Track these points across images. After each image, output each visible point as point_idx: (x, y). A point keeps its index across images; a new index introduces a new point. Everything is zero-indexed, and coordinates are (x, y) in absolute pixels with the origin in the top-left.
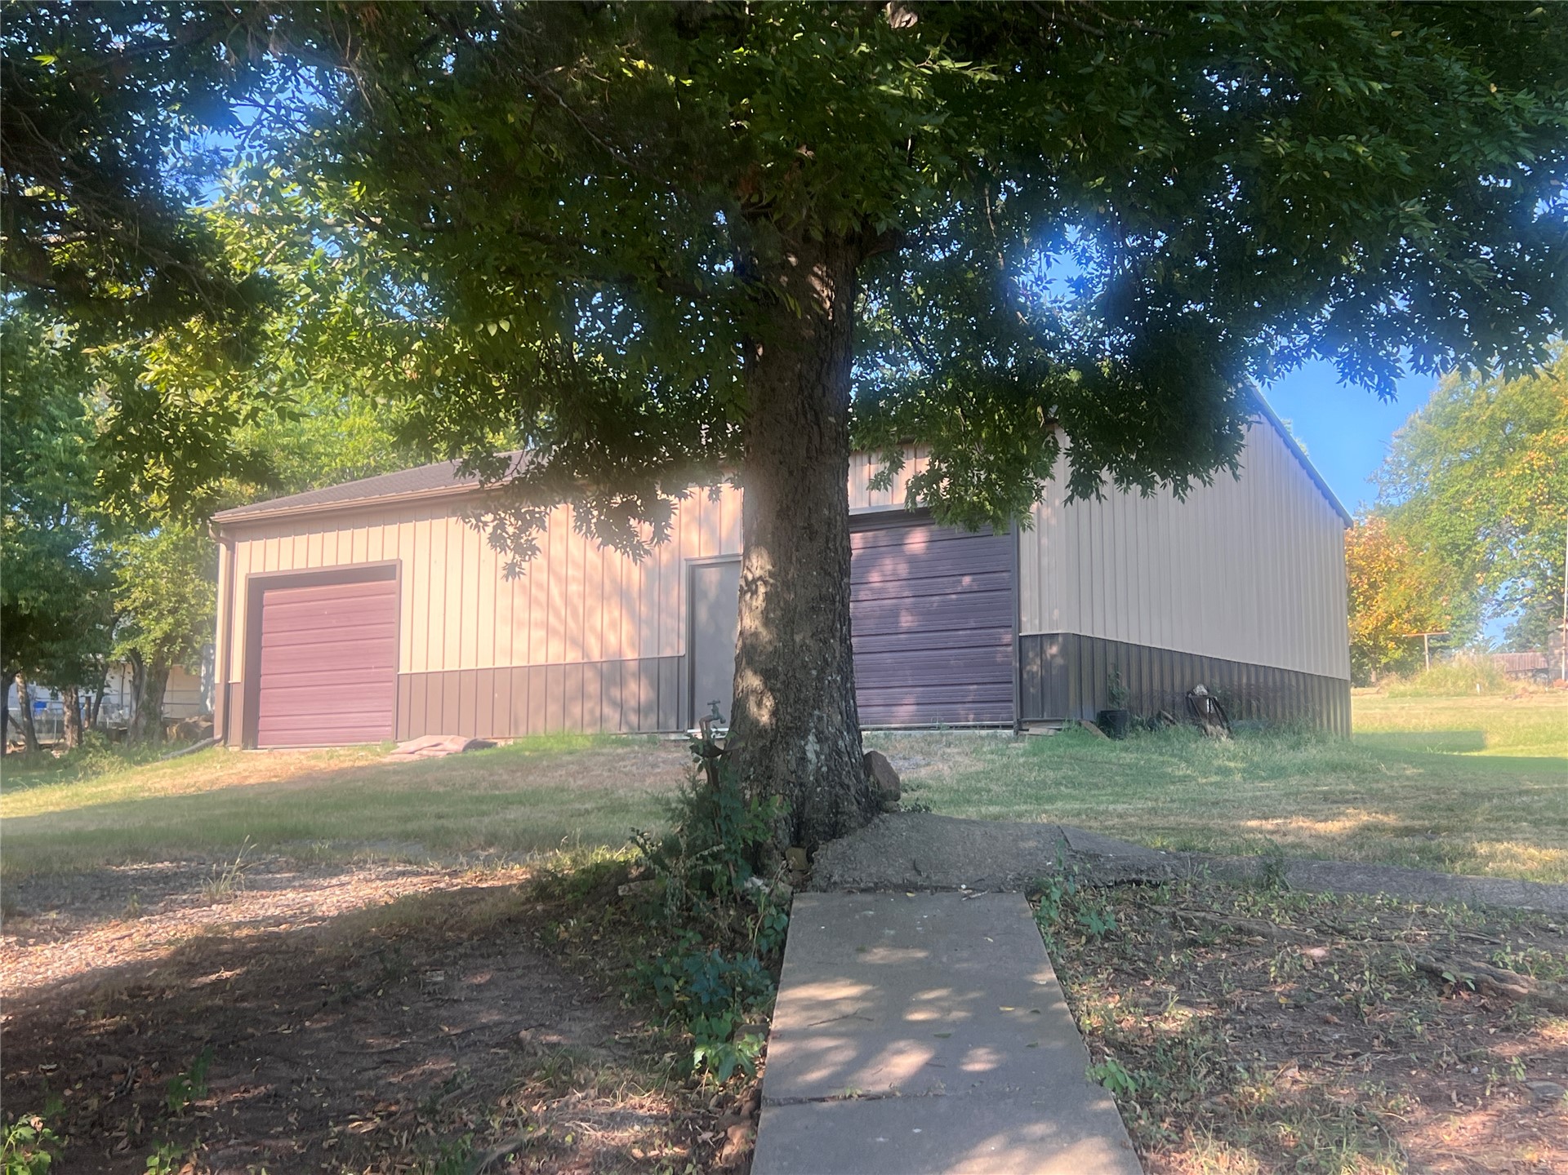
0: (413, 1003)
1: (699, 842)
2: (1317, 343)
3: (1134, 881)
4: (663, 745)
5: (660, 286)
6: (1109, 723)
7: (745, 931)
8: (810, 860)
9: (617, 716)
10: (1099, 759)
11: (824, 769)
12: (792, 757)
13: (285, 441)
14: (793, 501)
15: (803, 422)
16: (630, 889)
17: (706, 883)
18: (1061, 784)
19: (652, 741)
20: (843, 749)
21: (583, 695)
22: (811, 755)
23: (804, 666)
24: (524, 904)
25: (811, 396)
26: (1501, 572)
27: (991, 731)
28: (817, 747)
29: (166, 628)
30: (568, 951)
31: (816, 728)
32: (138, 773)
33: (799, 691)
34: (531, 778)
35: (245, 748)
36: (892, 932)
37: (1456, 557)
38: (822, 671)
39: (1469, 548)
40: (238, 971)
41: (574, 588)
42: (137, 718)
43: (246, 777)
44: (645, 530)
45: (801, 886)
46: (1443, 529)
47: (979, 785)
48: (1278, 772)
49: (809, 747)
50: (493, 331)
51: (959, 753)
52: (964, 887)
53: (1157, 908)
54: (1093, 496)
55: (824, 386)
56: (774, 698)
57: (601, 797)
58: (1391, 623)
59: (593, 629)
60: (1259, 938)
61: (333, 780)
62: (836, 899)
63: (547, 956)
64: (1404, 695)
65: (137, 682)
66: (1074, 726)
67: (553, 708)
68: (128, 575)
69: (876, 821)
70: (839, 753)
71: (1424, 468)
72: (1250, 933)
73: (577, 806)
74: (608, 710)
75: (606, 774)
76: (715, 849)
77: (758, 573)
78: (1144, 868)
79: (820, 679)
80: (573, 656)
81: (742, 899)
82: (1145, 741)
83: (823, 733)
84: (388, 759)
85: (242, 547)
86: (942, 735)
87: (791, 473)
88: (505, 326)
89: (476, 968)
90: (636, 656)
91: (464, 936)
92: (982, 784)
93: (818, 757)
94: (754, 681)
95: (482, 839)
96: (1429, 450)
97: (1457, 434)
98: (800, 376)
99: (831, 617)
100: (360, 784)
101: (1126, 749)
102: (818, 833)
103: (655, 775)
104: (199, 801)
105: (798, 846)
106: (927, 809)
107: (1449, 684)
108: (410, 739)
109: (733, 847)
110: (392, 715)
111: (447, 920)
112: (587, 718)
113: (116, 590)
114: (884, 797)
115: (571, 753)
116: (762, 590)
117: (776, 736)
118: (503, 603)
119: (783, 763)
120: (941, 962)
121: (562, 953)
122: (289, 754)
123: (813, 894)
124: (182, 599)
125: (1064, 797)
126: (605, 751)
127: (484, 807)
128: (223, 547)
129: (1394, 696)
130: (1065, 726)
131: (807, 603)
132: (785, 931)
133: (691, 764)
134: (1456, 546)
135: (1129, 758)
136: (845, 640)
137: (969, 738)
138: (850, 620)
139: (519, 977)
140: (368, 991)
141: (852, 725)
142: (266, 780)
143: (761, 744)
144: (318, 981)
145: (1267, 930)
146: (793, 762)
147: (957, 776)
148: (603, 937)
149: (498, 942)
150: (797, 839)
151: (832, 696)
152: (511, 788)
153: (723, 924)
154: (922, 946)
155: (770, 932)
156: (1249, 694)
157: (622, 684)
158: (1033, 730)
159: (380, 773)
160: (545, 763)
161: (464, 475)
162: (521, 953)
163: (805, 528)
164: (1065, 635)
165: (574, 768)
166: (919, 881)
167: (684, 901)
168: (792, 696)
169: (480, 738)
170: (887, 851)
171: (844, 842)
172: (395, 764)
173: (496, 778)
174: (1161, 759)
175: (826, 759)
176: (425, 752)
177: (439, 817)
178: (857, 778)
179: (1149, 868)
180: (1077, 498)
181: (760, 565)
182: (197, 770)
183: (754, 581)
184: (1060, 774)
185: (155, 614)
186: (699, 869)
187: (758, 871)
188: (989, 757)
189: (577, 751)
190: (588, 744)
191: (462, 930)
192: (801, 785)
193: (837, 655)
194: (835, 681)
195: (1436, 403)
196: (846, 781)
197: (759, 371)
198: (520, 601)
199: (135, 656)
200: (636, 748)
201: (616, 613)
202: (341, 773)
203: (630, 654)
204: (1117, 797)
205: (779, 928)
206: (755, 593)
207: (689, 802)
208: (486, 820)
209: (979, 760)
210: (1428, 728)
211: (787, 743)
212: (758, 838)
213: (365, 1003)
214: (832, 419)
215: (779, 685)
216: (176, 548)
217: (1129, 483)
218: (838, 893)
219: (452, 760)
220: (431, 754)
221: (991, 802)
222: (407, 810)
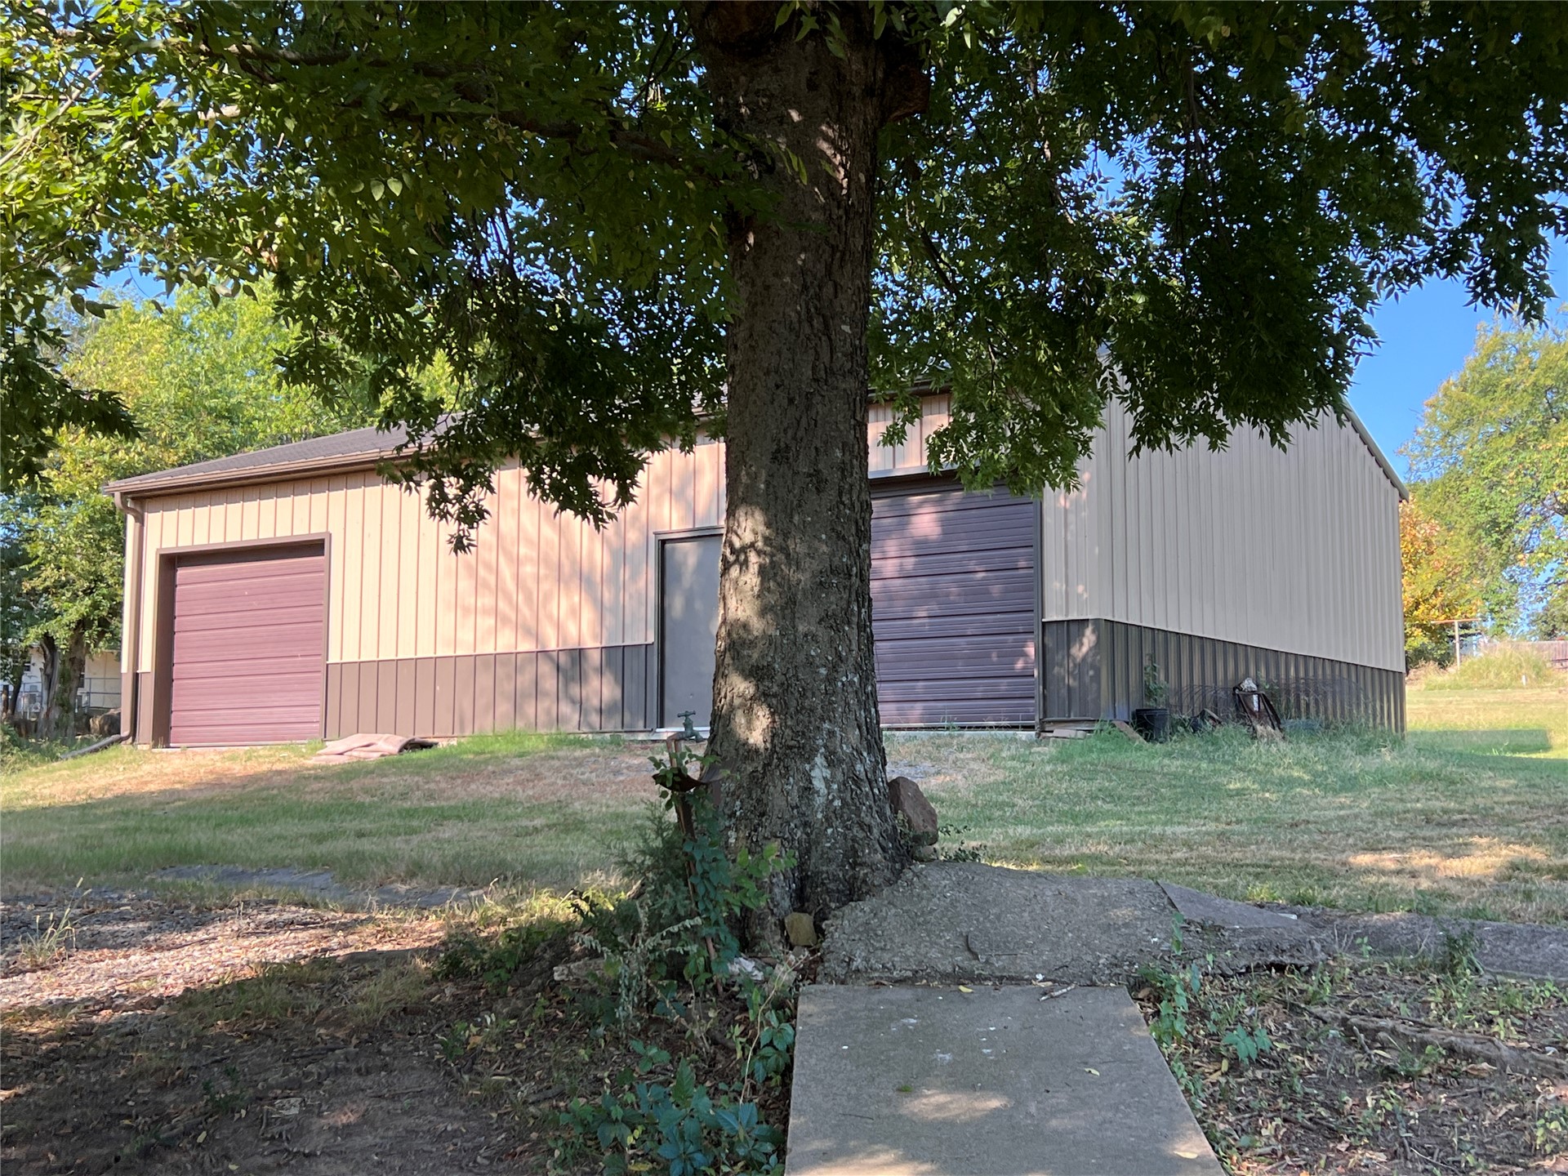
0: (246, 1157)
1: (666, 912)
2: (1440, 257)
3: (1272, 964)
4: (628, 748)
5: (613, 139)
6: (1146, 723)
7: (730, 1044)
8: (819, 932)
9: (576, 717)
10: (1140, 766)
11: (837, 803)
12: (793, 786)
13: (213, 403)
14: (794, 438)
15: (808, 330)
16: (570, 973)
17: (675, 969)
18: (1097, 798)
19: (616, 742)
20: (863, 776)
21: (537, 692)
22: (818, 784)
23: (810, 663)
24: (428, 983)
25: (818, 297)
26: (1546, 552)
27: (1010, 733)
28: (827, 773)
29: (83, 610)
30: (479, 1068)
31: (825, 746)
32: (31, 775)
33: (803, 695)
34: (473, 786)
35: (155, 746)
36: (948, 1057)
37: (1495, 536)
38: (834, 668)
39: (1510, 526)
40: (20, 1090)
41: (528, 570)
42: (49, 710)
43: (146, 783)
44: (606, 489)
45: (808, 973)
46: (1482, 505)
47: (1001, 798)
48: (1350, 784)
49: (816, 773)
50: (378, 195)
51: (974, 759)
52: (1040, 977)
53: (1317, 1010)
54: (1163, 445)
55: (836, 285)
56: (770, 707)
57: (554, 812)
58: (1417, 608)
59: (550, 617)
60: (1485, 1065)
61: (244, 787)
62: (858, 997)
63: (449, 1074)
64: (1442, 687)
65: (49, 671)
66: (1107, 727)
67: (504, 707)
68: (40, 551)
69: (910, 875)
70: (857, 781)
71: (1459, 440)
72: (1469, 1056)
73: (525, 823)
74: (566, 708)
75: (560, 782)
76: (688, 923)
77: (748, 538)
78: (1286, 946)
79: (830, 680)
80: (526, 646)
81: (725, 990)
82: (1191, 745)
83: (834, 753)
84: (311, 762)
85: (153, 519)
86: (952, 737)
87: (791, 401)
88: (396, 188)
89: (347, 1094)
90: (598, 645)
91: (340, 1034)
92: (1004, 797)
93: (828, 787)
94: (740, 686)
95: (403, 867)
96: (1467, 418)
97: (1496, 403)
98: (803, 271)
99: (845, 596)
100: (275, 792)
101: (1169, 755)
102: (828, 892)
103: (617, 784)
104: (85, 811)
105: (802, 910)
106: (975, 856)
107: (1492, 675)
108: (340, 736)
109: (713, 916)
110: (321, 709)
111: (321, 1008)
112: (542, 718)
113: (26, 567)
114: (917, 840)
115: (521, 755)
116: (753, 558)
117: (771, 756)
118: (446, 587)
119: (781, 794)
120: (1029, 1115)
121: (470, 1071)
122: (203, 754)
123: (825, 986)
124: (100, 578)
125: (1107, 815)
126: (560, 754)
127: (415, 823)
128: (131, 519)
129: (1431, 688)
130: (1096, 727)
131: (814, 576)
132: (790, 1049)
133: (655, 798)
134: (1495, 523)
135: (1175, 765)
136: (864, 627)
137: (984, 740)
138: (870, 600)
139: (405, 1112)
140: (185, 1133)
141: (873, 741)
142: (169, 787)
143: (750, 769)
144: (123, 1110)
145: (1493, 1053)
146: (795, 794)
147: (973, 787)
148: (530, 1045)
149: (384, 1048)
150: (801, 900)
151: (847, 704)
152: (449, 799)
153: (698, 1031)
154: (996, 1085)
155: (768, 1051)
156: (1297, 688)
157: (581, 679)
158: (1058, 732)
159: (301, 779)
160: (490, 768)
161: (388, 427)
162: (413, 1068)
163: (810, 475)
164: (1096, 621)
165: (525, 775)
166: (977, 967)
167: (644, 994)
168: (794, 703)
169: (418, 738)
170: (926, 922)
171: (866, 906)
172: (322, 768)
173: (432, 786)
174: (1211, 767)
175: (839, 790)
176: (355, 753)
177: (360, 835)
178: (882, 814)
179: (1292, 947)
180: (1144, 449)
181: (750, 527)
182: (97, 772)
183: (744, 549)
184: (1095, 785)
185: (68, 595)
186: (665, 952)
187: (747, 946)
188: (1010, 764)
189: (528, 753)
190: (542, 746)
191: (339, 1024)
192: (806, 824)
193: (854, 647)
194: (851, 683)
195: (1473, 369)
196: (867, 820)
197: (748, 264)
198: (465, 585)
199: (48, 641)
200: (597, 750)
201: (577, 599)
202: (254, 778)
203: (589, 642)
204: (1172, 815)
205: (781, 1047)
206: (745, 564)
207: (652, 853)
208: (415, 839)
209: (999, 767)
210: (1484, 726)
211: (787, 768)
212: (747, 903)
213: (176, 1156)
214: (847, 328)
215: (775, 689)
216: (92, 521)
217: (1193, 433)
218: (862, 986)
219: (386, 765)
220: (363, 755)
221: (1017, 821)
222: (323, 826)
